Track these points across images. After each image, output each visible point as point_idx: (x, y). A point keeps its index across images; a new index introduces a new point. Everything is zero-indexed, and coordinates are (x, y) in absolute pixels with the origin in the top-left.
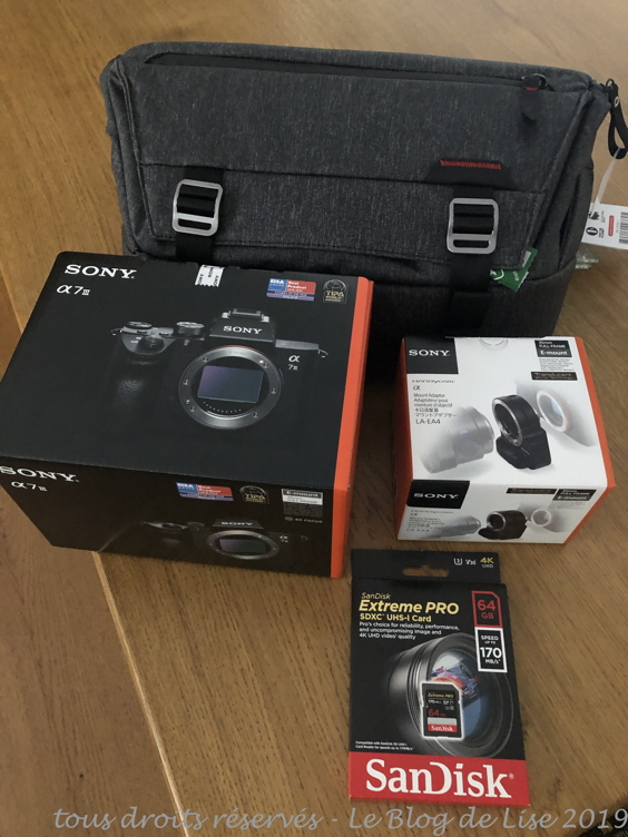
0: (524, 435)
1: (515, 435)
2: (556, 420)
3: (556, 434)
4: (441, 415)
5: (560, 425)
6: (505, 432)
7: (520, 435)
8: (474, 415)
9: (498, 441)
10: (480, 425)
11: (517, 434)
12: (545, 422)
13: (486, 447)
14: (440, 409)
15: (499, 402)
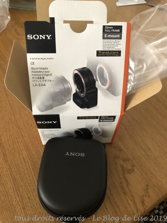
0: (87, 91)
1: (82, 92)
2: (104, 82)
3: (102, 90)
4: (46, 81)
5: (105, 85)
6: (78, 90)
7: (85, 91)
8: (63, 80)
9: (74, 95)
10: (66, 86)
11: (84, 91)
12: (98, 84)
13: (68, 98)
14: (45, 77)
15: (76, 72)
